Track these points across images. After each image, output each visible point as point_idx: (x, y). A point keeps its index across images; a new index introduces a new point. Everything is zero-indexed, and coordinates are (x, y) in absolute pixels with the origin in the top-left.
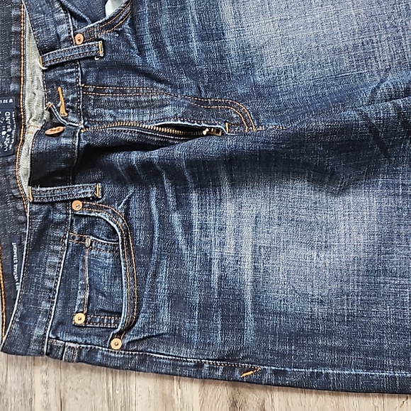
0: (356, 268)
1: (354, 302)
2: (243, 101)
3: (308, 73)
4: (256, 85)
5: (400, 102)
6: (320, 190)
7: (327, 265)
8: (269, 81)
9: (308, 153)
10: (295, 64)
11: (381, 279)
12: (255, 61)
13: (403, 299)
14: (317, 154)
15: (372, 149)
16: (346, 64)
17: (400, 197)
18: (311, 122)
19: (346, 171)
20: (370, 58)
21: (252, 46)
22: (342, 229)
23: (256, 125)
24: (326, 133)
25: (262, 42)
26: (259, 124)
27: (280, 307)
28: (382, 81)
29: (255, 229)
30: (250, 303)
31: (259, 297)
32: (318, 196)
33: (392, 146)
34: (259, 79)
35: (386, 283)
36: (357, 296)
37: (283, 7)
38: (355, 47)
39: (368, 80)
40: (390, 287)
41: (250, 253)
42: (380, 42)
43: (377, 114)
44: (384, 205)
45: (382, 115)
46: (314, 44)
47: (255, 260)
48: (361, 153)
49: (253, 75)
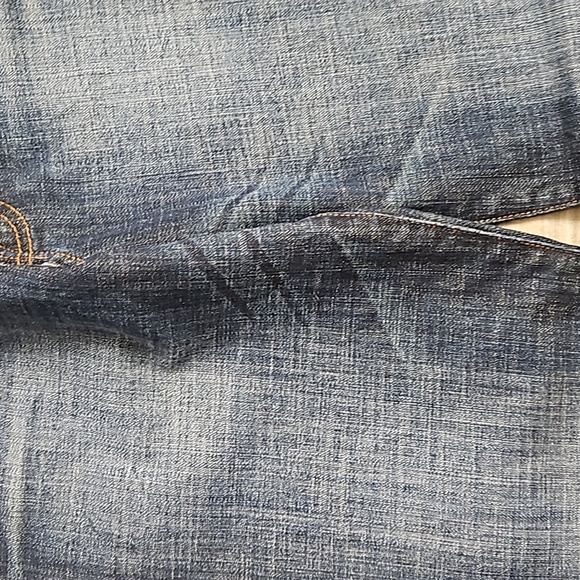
0: (191, 494)
1: (186, 548)
2: (22, 205)
3: (135, 166)
4: (47, 179)
5: (257, 232)
6: (142, 362)
7: (146, 487)
8: (71, 173)
9: (107, 307)
10: (116, 149)
11: (232, 511)
12: (48, 138)
13: (267, 544)
14: (123, 309)
15: (219, 302)
16: (197, 155)
17: (271, 377)
18: (108, 258)
19: (179, 336)
20: (234, 149)
21: (43, 113)
22: (176, 427)
23: (35, 249)
24: (132, 278)
25: (60, 108)
26: (41, 248)
27: (66, 554)
28: (250, 189)
29: (31, 423)
30: (15, 547)
31: (33, 537)
32: (137, 372)
33: (252, 300)
34: (54, 168)
35: (240, 517)
36: (193, 538)
37: (98, 53)
38: (212, 130)
39: (230, 185)
40: (247, 524)
41: (20, 462)
42: (251, 125)
43: (218, 250)
44: (243, 391)
45: (227, 253)
46: (147, 119)
47: (28, 475)
48: (202, 308)
49: (46, 161)
